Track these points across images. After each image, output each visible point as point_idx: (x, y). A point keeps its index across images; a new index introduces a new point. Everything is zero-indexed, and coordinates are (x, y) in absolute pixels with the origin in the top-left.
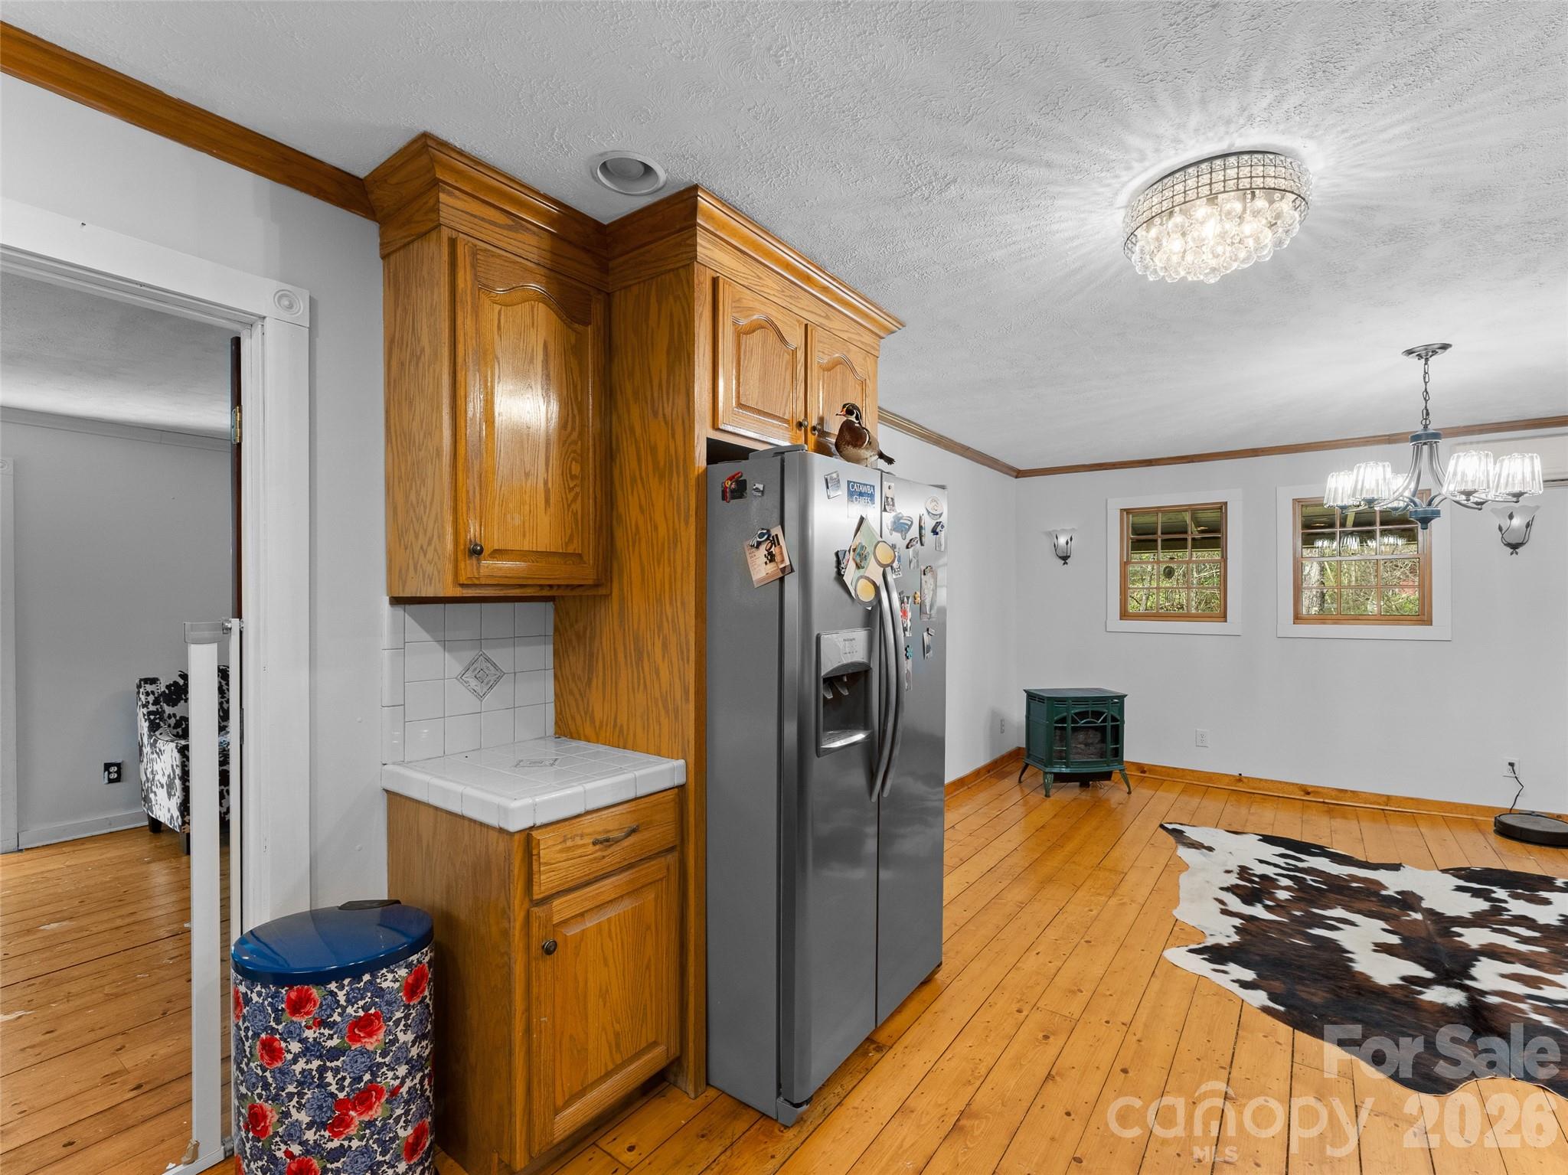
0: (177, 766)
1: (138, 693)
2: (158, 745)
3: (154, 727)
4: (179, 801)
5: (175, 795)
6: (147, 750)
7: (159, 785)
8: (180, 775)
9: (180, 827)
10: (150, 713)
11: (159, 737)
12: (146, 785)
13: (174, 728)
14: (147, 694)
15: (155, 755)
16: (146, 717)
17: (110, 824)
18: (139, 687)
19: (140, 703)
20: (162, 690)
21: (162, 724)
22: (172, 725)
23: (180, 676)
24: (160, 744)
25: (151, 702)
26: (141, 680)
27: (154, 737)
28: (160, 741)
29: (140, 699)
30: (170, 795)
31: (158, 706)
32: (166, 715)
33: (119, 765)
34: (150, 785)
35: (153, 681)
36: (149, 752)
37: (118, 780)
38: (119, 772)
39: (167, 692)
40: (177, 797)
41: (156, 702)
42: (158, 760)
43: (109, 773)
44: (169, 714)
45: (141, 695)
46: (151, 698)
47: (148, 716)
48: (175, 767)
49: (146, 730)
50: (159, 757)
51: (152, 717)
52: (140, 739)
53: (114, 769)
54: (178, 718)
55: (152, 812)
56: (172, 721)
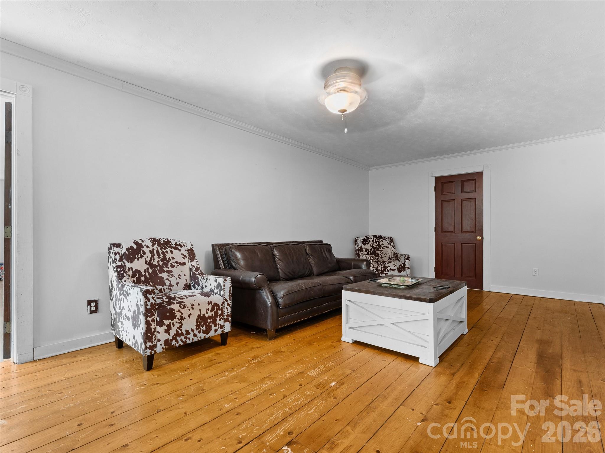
0: (141, 305)
1: (109, 253)
2: (125, 289)
3: (120, 276)
4: (143, 331)
5: (139, 326)
6: (115, 292)
7: (125, 318)
8: (144, 312)
9: (144, 351)
10: (117, 267)
11: (125, 283)
12: (115, 316)
13: (132, 277)
14: (115, 254)
15: (122, 296)
16: (115, 269)
17: (91, 341)
18: (110, 249)
19: (110, 260)
20: (124, 252)
21: (125, 274)
22: (131, 275)
23: (134, 242)
24: (126, 288)
25: (118, 259)
26: (111, 245)
27: (121, 283)
28: (126, 286)
29: (111, 257)
30: (135, 326)
31: (122, 262)
32: (127, 269)
33: (96, 302)
34: (118, 317)
35: (118, 245)
36: (118, 294)
37: (96, 311)
38: (96, 306)
39: (127, 253)
40: (141, 328)
41: (121, 260)
42: (125, 300)
43: (91, 307)
44: (129, 268)
45: (111, 255)
46: (118, 257)
47: (116, 269)
48: (140, 306)
49: (115, 279)
50: (126, 298)
51: (119, 270)
52: (110, 284)
53: (93, 304)
54: (134, 271)
55: (120, 336)
56: (131, 273)
